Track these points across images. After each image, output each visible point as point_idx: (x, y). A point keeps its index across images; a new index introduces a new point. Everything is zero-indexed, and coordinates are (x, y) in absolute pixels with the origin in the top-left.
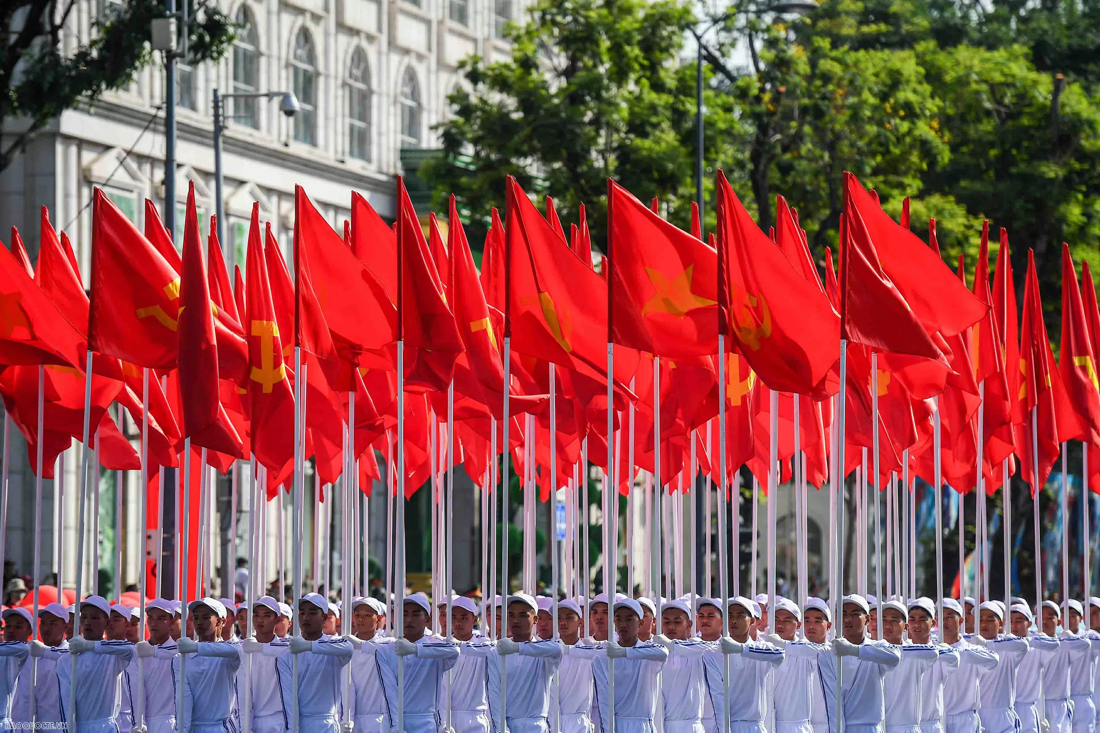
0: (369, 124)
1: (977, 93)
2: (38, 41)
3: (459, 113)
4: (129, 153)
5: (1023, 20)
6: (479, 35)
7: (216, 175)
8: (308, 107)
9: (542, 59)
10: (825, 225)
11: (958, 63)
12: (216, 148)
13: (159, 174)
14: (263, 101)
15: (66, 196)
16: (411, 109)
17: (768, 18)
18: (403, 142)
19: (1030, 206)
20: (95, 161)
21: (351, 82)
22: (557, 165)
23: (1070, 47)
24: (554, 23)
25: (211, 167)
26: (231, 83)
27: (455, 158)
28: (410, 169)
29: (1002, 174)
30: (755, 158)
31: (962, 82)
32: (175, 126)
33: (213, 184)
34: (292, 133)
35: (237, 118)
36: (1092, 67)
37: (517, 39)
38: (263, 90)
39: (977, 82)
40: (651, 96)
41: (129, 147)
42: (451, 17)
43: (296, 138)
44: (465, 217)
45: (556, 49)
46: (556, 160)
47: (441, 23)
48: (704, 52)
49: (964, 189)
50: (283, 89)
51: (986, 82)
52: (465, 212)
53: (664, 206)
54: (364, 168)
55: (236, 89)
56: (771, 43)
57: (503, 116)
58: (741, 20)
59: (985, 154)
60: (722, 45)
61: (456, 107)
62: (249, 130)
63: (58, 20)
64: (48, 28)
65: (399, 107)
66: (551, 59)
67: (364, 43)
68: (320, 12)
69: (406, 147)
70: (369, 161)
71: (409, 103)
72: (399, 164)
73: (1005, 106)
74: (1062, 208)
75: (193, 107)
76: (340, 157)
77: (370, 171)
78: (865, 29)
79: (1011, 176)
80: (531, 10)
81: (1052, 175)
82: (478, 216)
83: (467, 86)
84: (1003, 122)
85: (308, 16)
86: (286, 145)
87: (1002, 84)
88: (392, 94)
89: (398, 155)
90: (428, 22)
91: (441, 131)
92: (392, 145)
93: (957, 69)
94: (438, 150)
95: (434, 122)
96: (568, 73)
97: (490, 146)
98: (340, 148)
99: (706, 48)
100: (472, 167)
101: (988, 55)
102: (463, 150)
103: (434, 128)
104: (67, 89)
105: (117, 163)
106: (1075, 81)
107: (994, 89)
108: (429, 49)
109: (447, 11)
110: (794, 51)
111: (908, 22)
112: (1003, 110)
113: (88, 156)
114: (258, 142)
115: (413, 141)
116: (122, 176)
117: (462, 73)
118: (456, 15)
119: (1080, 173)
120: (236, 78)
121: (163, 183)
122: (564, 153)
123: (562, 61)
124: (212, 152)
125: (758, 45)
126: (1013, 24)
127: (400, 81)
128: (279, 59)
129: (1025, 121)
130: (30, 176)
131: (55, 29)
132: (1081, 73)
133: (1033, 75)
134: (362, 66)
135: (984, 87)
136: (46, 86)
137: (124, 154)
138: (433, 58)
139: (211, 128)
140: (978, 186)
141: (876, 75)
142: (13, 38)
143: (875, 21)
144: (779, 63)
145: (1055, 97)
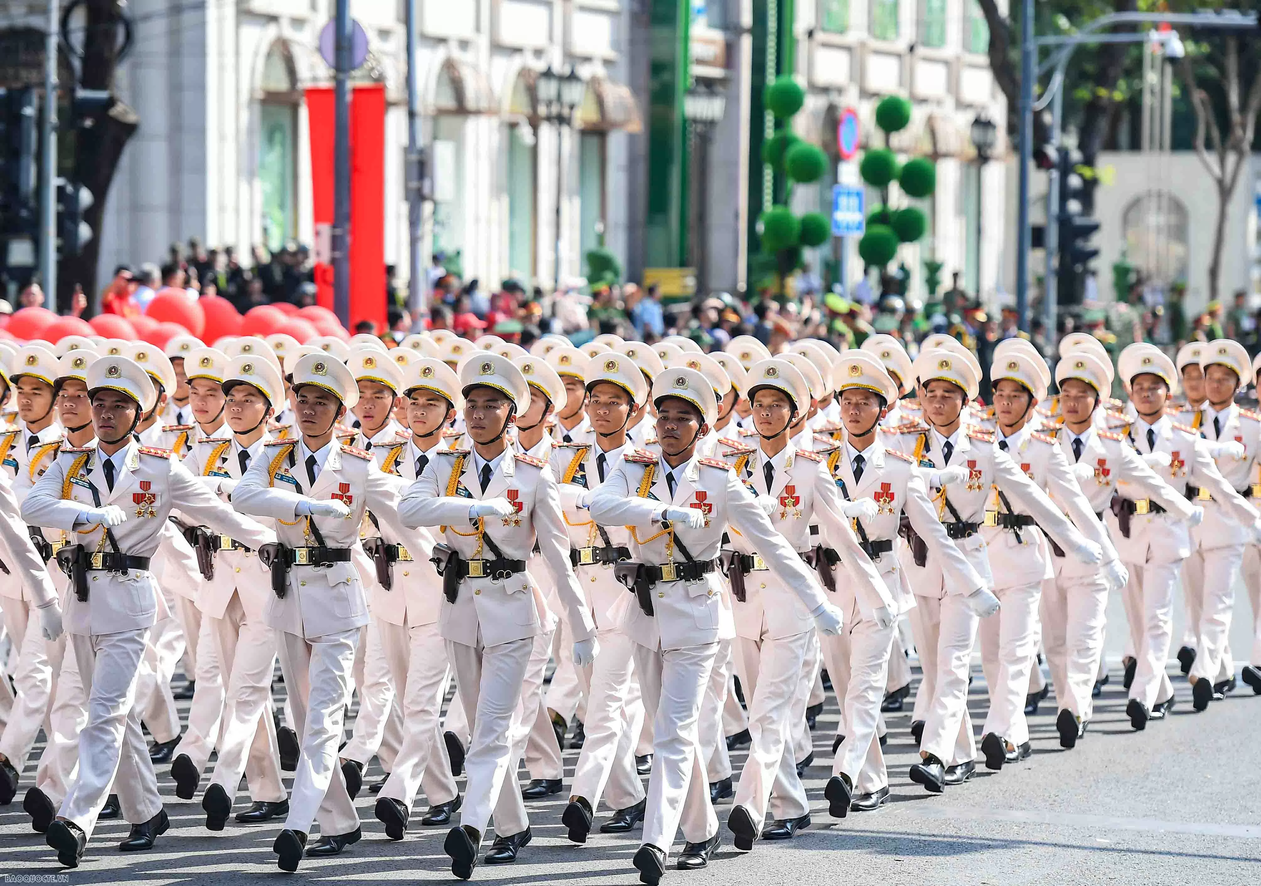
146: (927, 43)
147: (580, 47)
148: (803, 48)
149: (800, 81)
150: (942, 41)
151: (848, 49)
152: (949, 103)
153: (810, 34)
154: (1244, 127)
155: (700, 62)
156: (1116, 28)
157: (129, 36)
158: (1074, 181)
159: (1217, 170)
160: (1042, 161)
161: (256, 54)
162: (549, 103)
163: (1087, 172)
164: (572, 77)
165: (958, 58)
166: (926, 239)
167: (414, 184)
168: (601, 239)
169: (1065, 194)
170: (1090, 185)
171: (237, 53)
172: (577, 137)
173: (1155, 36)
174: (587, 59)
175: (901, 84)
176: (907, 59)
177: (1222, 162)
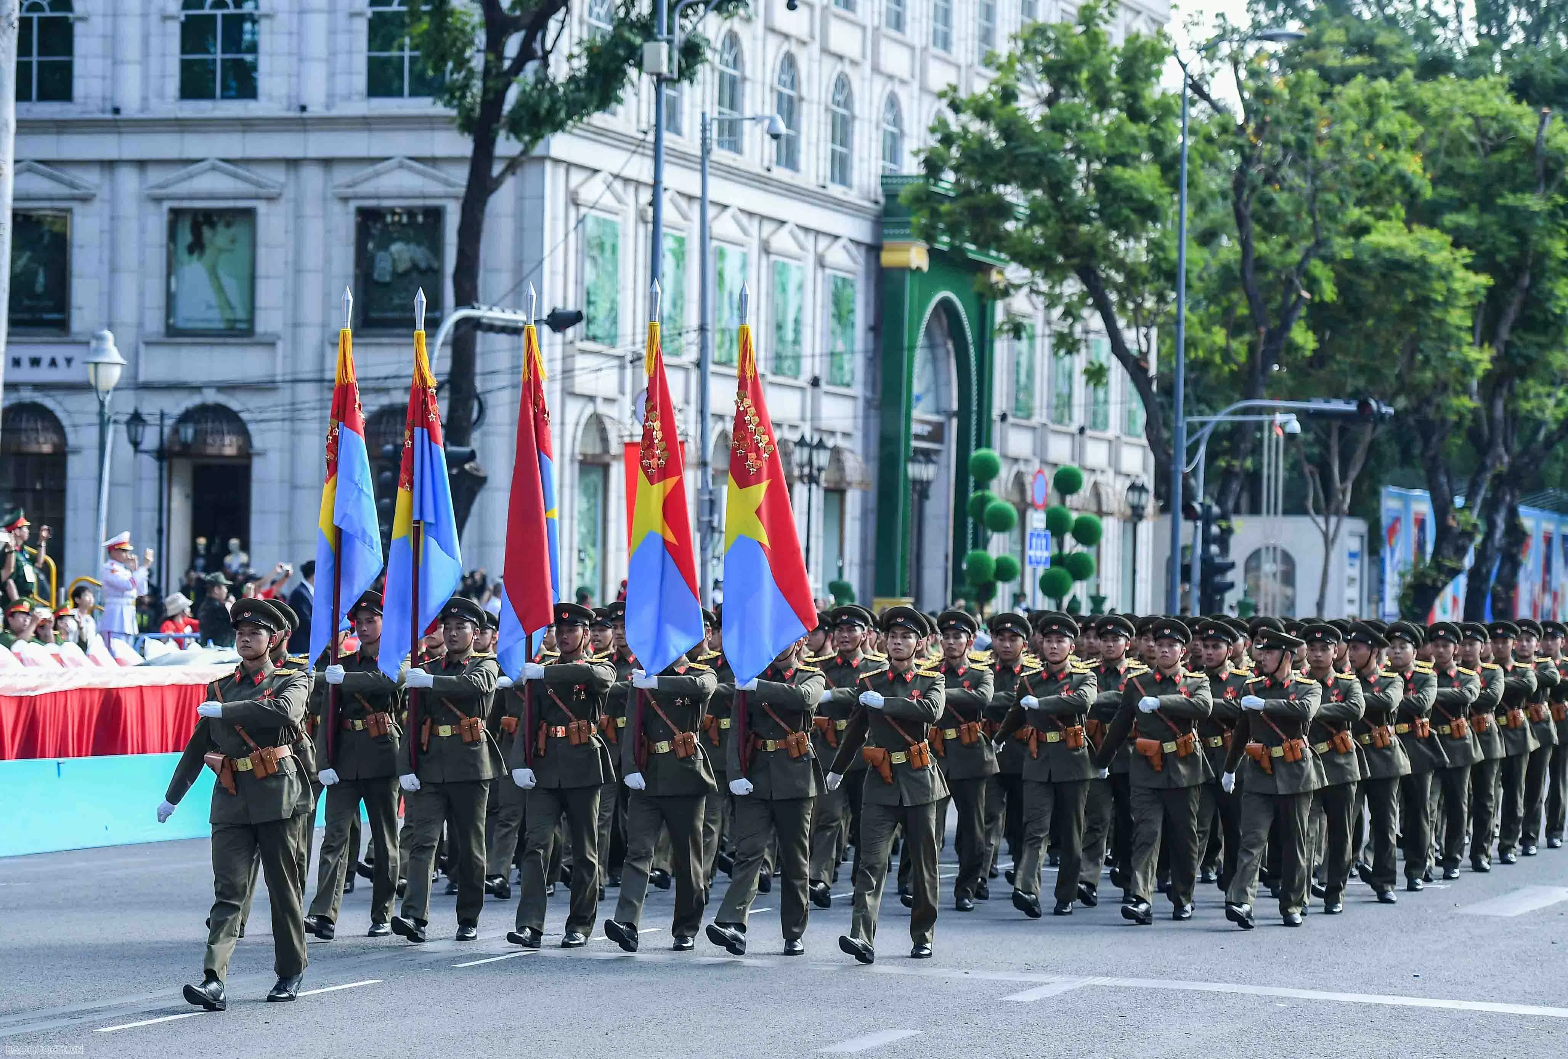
0: (851, 149)
1: (1461, 126)
2: (531, 67)
3: (941, 141)
4: (616, 177)
5: (1509, 54)
6: (962, 61)
7: (703, 200)
8: (791, 132)
9: (1023, 86)
10: (1307, 256)
11: (1441, 96)
12: (703, 172)
13: (646, 196)
14: (747, 125)
15: (554, 218)
16: (893, 135)
17: (1251, 48)
18: (884, 168)
19: (1513, 239)
20: (582, 184)
21: (835, 108)
22: (1038, 193)
23: (1556, 80)
24: (1037, 51)
25: (698, 193)
26: (716, 108)
27: (935, 185)
28: (891, 196)
29: (1486, 206)
30: (1237, 188)
31: (1448, 116)
32: (663, 150)
33: (696, 207)
34: (775, 159)
35: (721, 144)
37: (1000, 68)
38: (748, 113)
39: (1460, 116)
40: (1130, 127)
41: (615, 172)
42: (935, 43)
43: (778, 163)
44: (944, 243)
45: (1038, 77)
46: (1036, 186)
47: (925, 49)
48: (1190, 81)
49: (1450, 222)
50: (768, 112)
51: (1471, 115)
52: (946, 239)
53: (1144, 235)
54: (845, 193)
55: (720, 113)
56: (1254, 74)
57: (983, 143)
58: (1225, 49)
60: (1205, 73)
61: (939, 136)
62: (732, 155)
63: (548, 46)
64: (540, 53)
65: (881, 133)
66: (1033, 86)
67: (848, 69)
68: (805, 38)
69: (887, 173)
70: (850, 186)
71: (891, 129)
72: (880, 190)
73: (1490, 139)
74: (1546, 243)
75: (678, 132)
76: (821, 182)
77: (852, 196)
78: (1349, 60)
79: (1496, 208)
80: (1014, 38)
81: (1537, 208)
82: (957, 243)
83: (950, 115)
84: (1487, 155)
85: (793, 41)
86: (769, 170)
87: (1486, 118)
88: (874, 119)
89: (879, 180)
90: (912, 48)
91: (922, 157)
92: (873, 171)
93: (1440, 101)
94: (918, 177)
95: (915, 148)
96: (1050, 102)
97: (970, 174)
98: (821, 173)
99: (1191, 77)
100: (952, 194)
102: (943, 176)
103: (916, 154)
104: (563, 114)
105: (604, 187)
106: (1558, 115)
107: (1478, 122)
108: (913, 76)
109: (931, 38)
110: (1277, 83)
111: (1394, 53)
112: (1487, 142)
113: (577, 177)
114: (742, 167)
115: (893, 166)
116: (608, 200)
117: (943, 101)
118: (940, 42)
120: (720, 103)
121: (650, 204)
122: (1044, 180)
123: (1045, 89)
124: (698, 176)
125: (1243, 74)
126: (1497, 57)
127: (882, 109)
128: (763, 84)
129: (1509, 155)
130: (520, 199)
131: (546, 54)
133: (1515, 106)
134: (846, 92)
135: (1468, 121)
136: (543, 112)
137: (611, 178)
138: (916, 85)
139: (699, 153)
140: (1462, 219)
142: (507, 64)
143: (1361, 52)
144: (1262, 94)
145: (1539, 131)
146: (1094, 426)
147: (825, 424)
148: (997, 427)
149: (995, 453)
150: (1106, 425)
151: (1034, 429)
152: (1111, 473)
153: (1004, 417)
154: (1344, 493)
155: (918, 437)
156: (1246, 411)
157: (481, 411)
158: (1215, 529)
159: (1323, 526)
160: (1189, 513)
161: (577, 424)
162: (801, 466)
163: (1224, 524)
164: (821, 445)
165: (1118, 438)
166: (1092, 579)
167: (706, 518)
168: (841, 570)
169: (1207, 540)
170: (1227, 532)
171: (563, 424)
172: (822, 493)
173: (1279, 418)
174: (832, 433)
175: (1073, 459)
176: (1077, 437)
177: (1327, 523)
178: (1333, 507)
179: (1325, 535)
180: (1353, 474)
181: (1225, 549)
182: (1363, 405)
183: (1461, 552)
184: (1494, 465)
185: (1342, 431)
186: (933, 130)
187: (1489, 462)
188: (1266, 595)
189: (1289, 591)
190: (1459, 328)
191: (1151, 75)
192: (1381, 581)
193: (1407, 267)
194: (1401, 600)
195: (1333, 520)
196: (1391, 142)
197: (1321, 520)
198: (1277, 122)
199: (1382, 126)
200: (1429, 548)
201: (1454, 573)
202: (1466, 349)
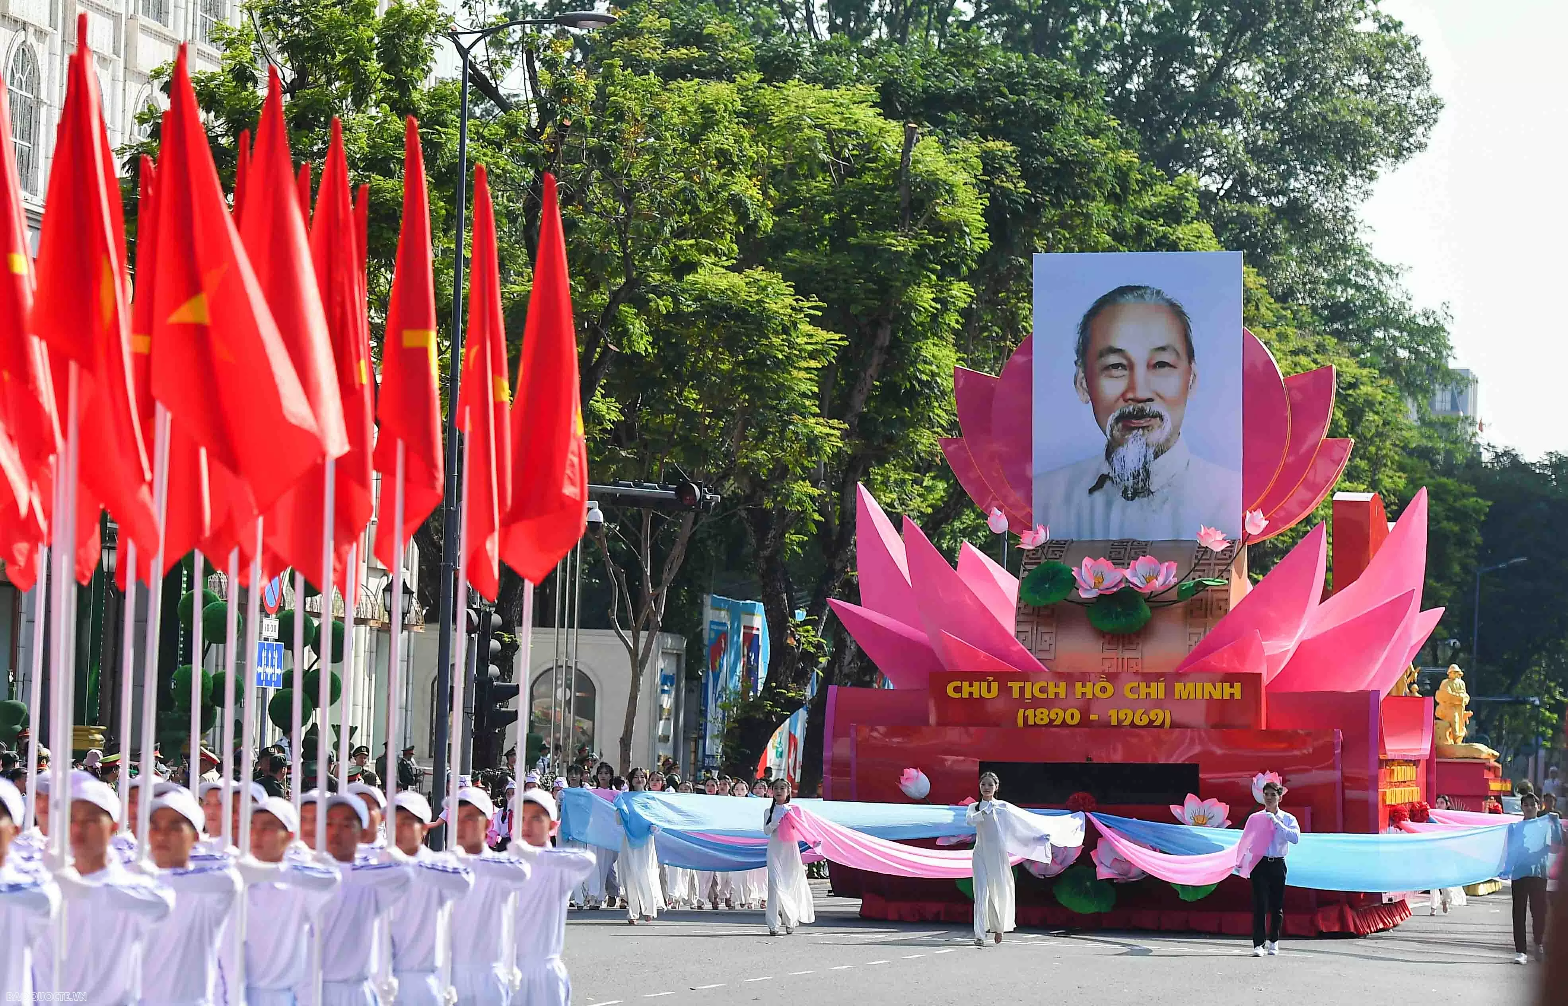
0: (36, 144)
1: (811, 140)
5: (866, 53)
6: (181, 36)
10: (616, 297)
11: (787, 103)
17: (550, 31)
19: (872, 286)
23: (925, 90)
24: (279, 23)
29: (839, 244)
30: (531, 209)
31: (793, 126)
36: (951, 116)
37: (230, 44)
39: (810, 127)
40: (398, 125)
42: (145, 12)
45: (280, 58)
47: (132, 18)
48: (471, 72)
49: (791, 260)
51: (821, 127)
58: (516, 33)
59: (817, 219)
60: (492, 63)
67: (32, 40)
73: (845, 159)
74: (911, 291)
77: (36, 205)
78: (673, 53)
79: (850, 248)
81: (899, 249)
84: (842, 179)
87: (840, 131)
93: (786, 109)
96: (295, 88)
99: (472, 66)
101: (825, 93)
106: (930, 133)
107: (831, 135)
111: (725, 48)
112: (842, 163)
117: (157, 84)
118: (152, 10)
119: (934, 248)
125: (537, 65)
126: (855, 57)
129: (868, 178)
132: (937, 122)
133: (880, 122)
135: (819, 133)
138: (120, 63)
140: (808, 258)
141: (684, 110)
143: (685, 44)
144: (561, 91)
145: (906, 151)
154: (657, 601)
158: (494, 644)
159: (631, 643)
163: (506, 638)
169: (485, 658)
170: (510, 648)
177: (636, 638)
178: (642, 618)
179: (633, 653)
180: (668, 576)
181: (507, 668)
182: (684, 490)
183: (801, 678)
184: (843, 570)
185: (657, 522)
186: (142, 120)
187: (838, 566)
188: (557, 729)
189: (586, 724)
190: (804, 395)
191: (418, 59)
192: (703, 713)
193: (741, 315)
194: (727, 736)
195: (644, 634)
196: (724, 159)
197: (627, 634)
198: (579, 126)
199: (716, 139)
200: (762, 673)
201: (793, 705)
202: (811, 421)
